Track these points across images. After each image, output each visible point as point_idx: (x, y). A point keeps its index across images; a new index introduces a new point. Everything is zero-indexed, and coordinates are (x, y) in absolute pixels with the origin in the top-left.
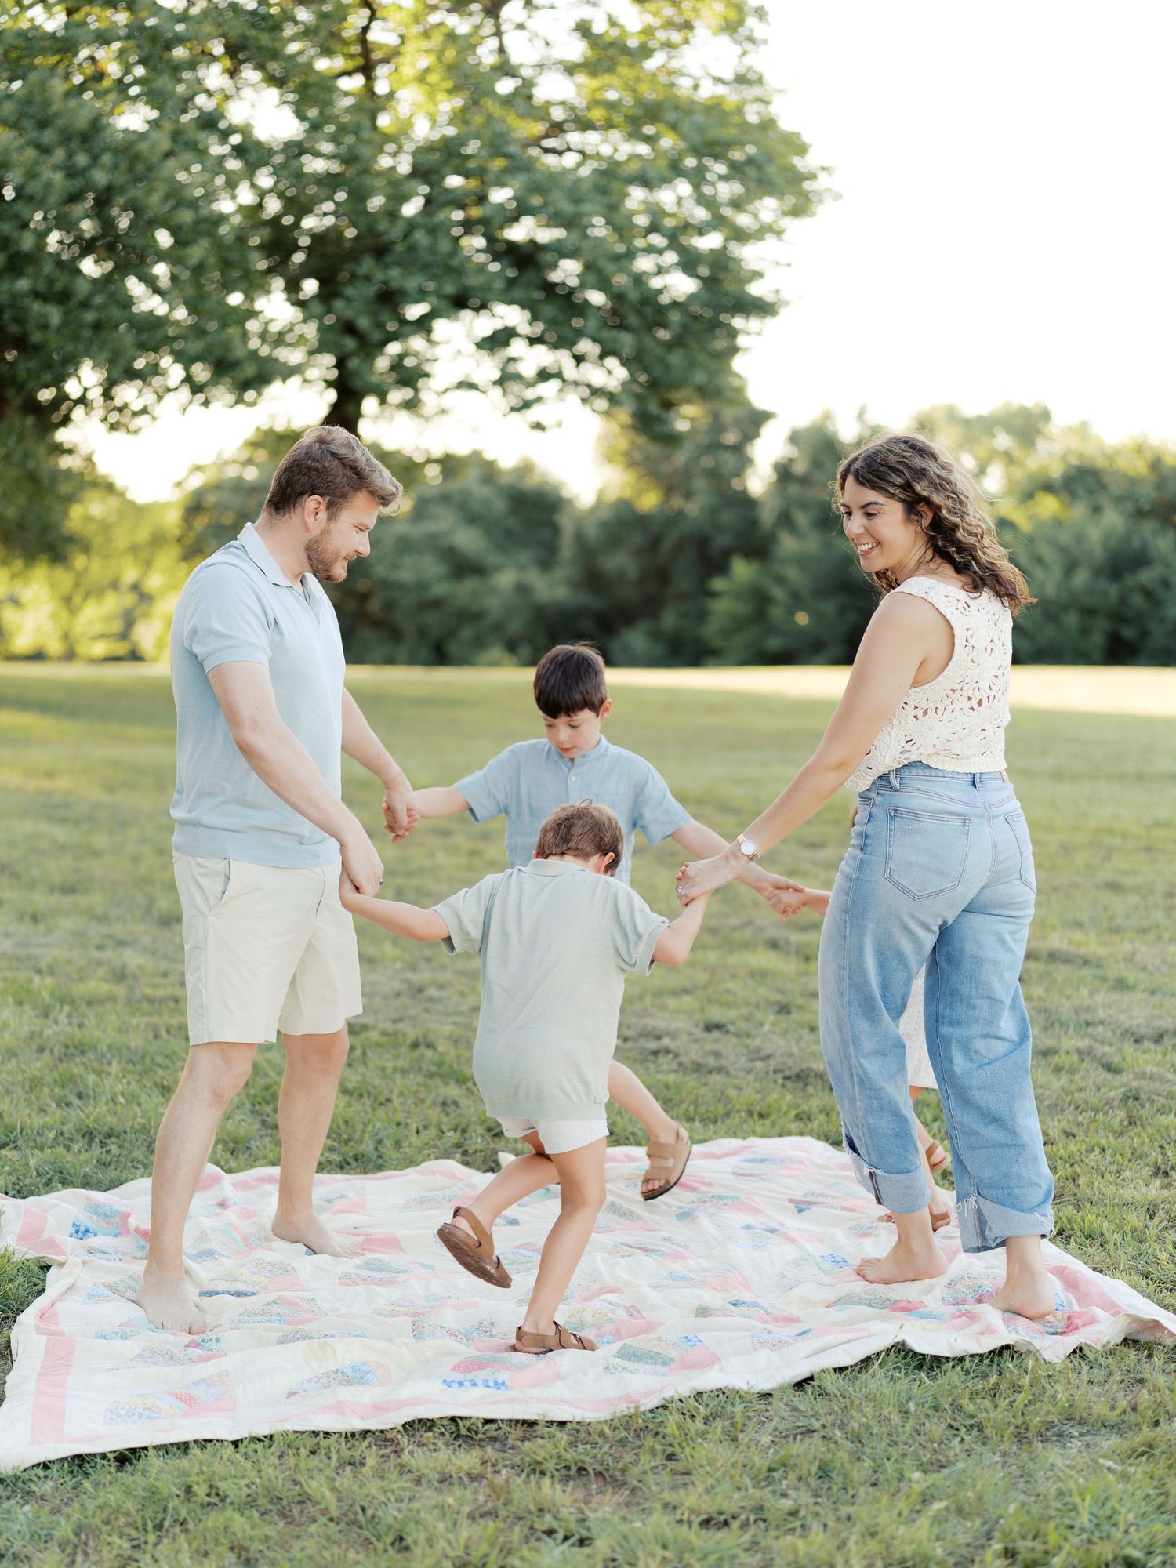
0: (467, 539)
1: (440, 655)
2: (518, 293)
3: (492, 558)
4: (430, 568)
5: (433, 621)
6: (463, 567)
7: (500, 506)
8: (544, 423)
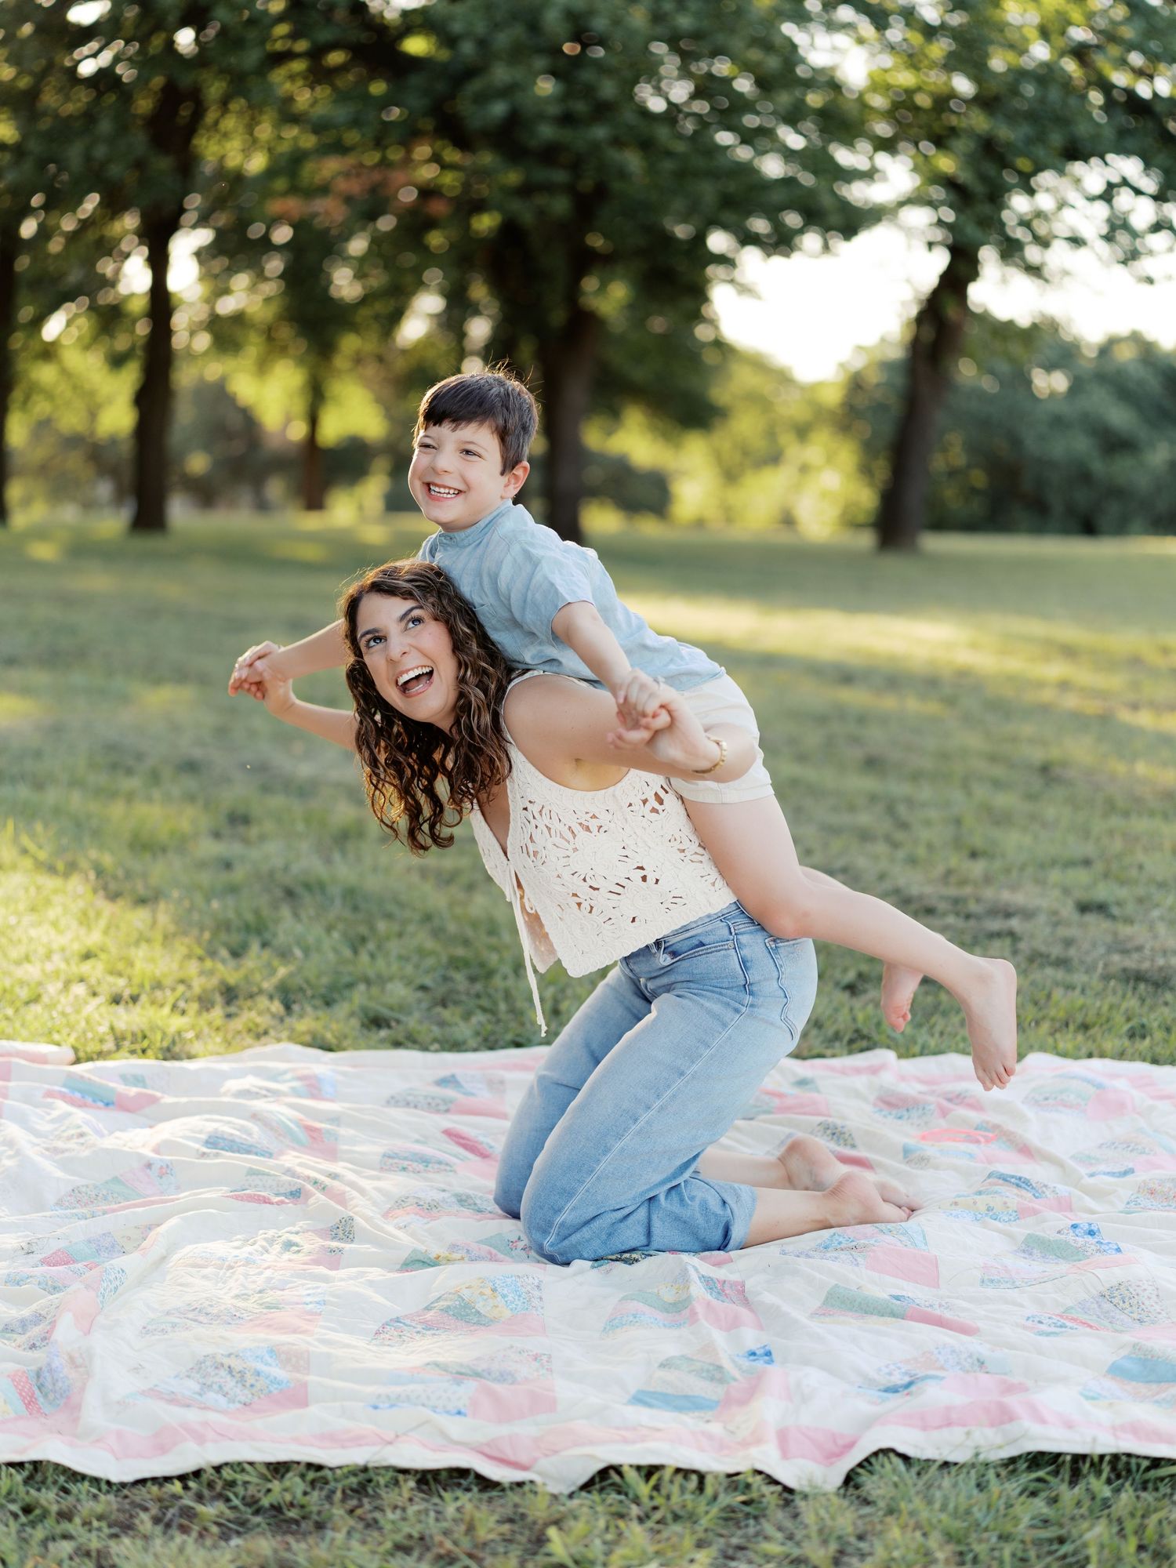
0: (1120, 417)
1: (1088, 527)
2: (1130, 143)
3: (1142, 433)
4: (1081, 445)
5: (1082, 498)
6: (1115, 444)
7: (1154, 384)
8: (1153, 275)
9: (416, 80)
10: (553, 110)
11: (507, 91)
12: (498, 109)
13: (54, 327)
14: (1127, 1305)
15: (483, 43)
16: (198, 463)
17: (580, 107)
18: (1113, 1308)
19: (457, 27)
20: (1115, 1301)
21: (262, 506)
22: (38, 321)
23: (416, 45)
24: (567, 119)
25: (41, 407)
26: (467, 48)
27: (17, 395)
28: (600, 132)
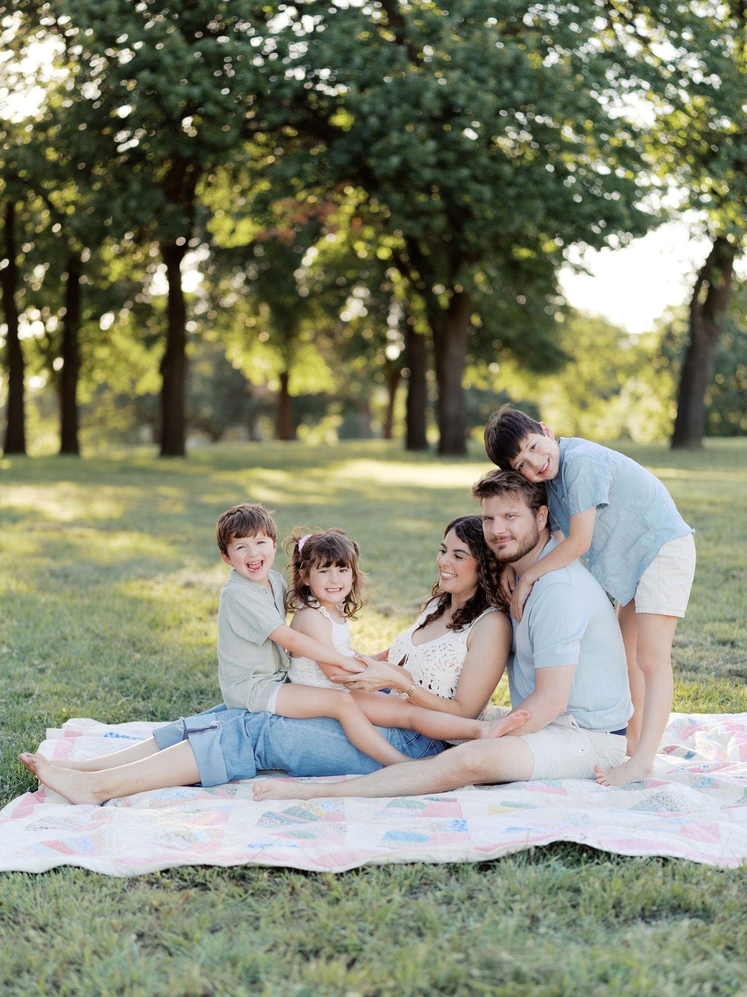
9: (340, 143)
10: (432, 160)
11: (400, 149)
12: (395, 161)
13: (107, 320)
14: (665, 801)
15: (383, 118)
16: (207, 411)
17: (450, 156)
18: (657, 803)
19: (366, 108)
20: (659, 799)
21: (253, 438)
22: (96, 318)
23: (342, 120)
24: (441, 165)
25: (99, 376)
26: (373, 121)
27: (84, 369)
28: (465, 172)
